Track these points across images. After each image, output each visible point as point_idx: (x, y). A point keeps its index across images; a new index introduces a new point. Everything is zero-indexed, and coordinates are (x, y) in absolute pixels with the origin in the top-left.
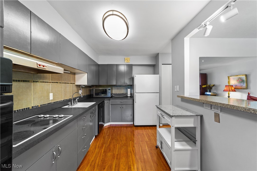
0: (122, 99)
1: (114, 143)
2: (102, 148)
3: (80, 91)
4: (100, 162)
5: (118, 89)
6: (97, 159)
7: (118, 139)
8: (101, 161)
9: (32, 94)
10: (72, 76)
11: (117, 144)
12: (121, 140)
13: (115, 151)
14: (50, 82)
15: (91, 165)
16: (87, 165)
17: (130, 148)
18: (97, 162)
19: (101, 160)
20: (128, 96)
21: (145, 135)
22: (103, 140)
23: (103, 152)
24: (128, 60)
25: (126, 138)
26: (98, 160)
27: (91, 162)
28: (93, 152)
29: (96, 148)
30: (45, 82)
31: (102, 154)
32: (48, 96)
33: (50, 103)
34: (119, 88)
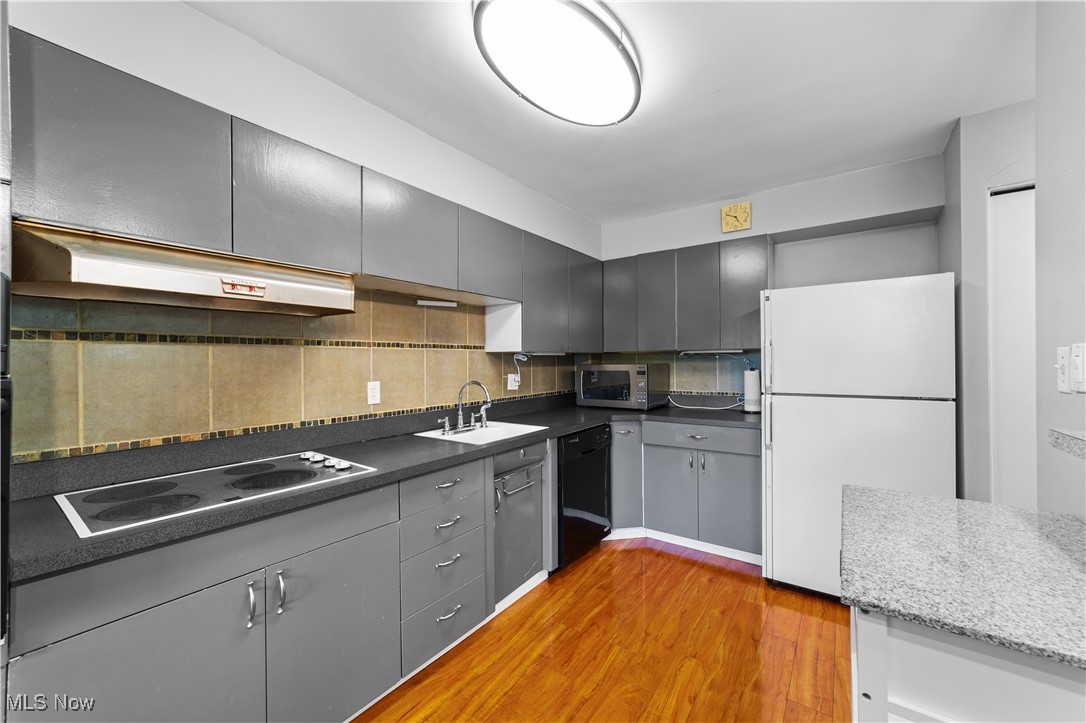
0: (699, 420)
1: (605, 632)
2: (541, 636)
3: (511, 377)
4: (495, 700)
5: (695, 370)
6: (493, 677)
7: (634, 622)
8: (501, 694)
9: (303, 383)
10: (468, 319)
11: (618, 644)
12: (647, 634)
13: (585, 674)
14: (369, 345)
15: (460, 692)
16: (448, 688)
17: (668, 696)
18: (486, 691)
19: (506, 690)
20: (748, 408)
21: (809, 656)
22: (570, 601)
23: (535, 655)
24: (741, 219)
25: (680, 634)
26: (494, 683)
27: (468, 677)
28: (501, 639)
29: (521, 626)
30: (349, 344)
31: (528, 662)
32: (363, 391)
33: (371, 415)
34: (699, 364)
